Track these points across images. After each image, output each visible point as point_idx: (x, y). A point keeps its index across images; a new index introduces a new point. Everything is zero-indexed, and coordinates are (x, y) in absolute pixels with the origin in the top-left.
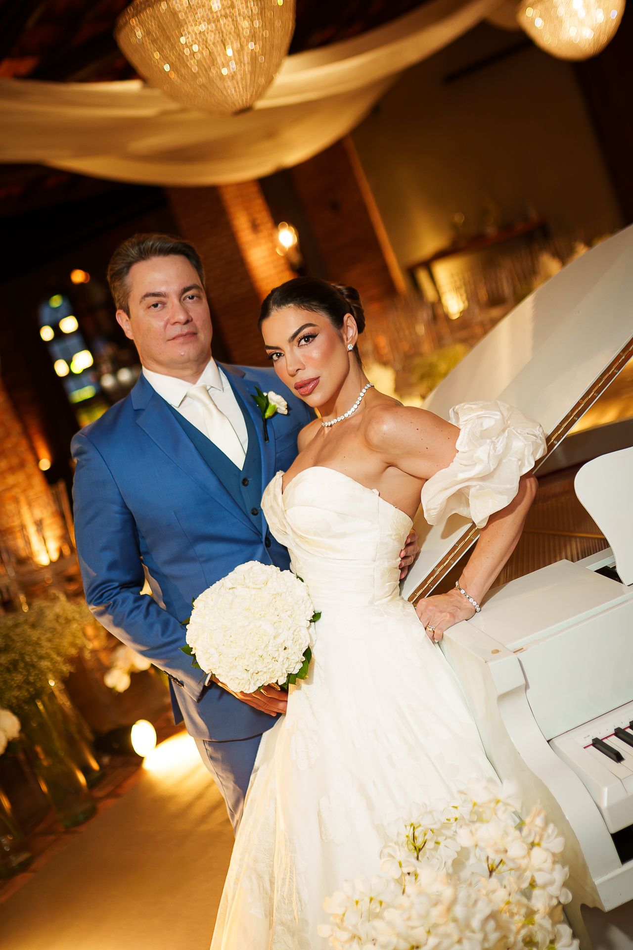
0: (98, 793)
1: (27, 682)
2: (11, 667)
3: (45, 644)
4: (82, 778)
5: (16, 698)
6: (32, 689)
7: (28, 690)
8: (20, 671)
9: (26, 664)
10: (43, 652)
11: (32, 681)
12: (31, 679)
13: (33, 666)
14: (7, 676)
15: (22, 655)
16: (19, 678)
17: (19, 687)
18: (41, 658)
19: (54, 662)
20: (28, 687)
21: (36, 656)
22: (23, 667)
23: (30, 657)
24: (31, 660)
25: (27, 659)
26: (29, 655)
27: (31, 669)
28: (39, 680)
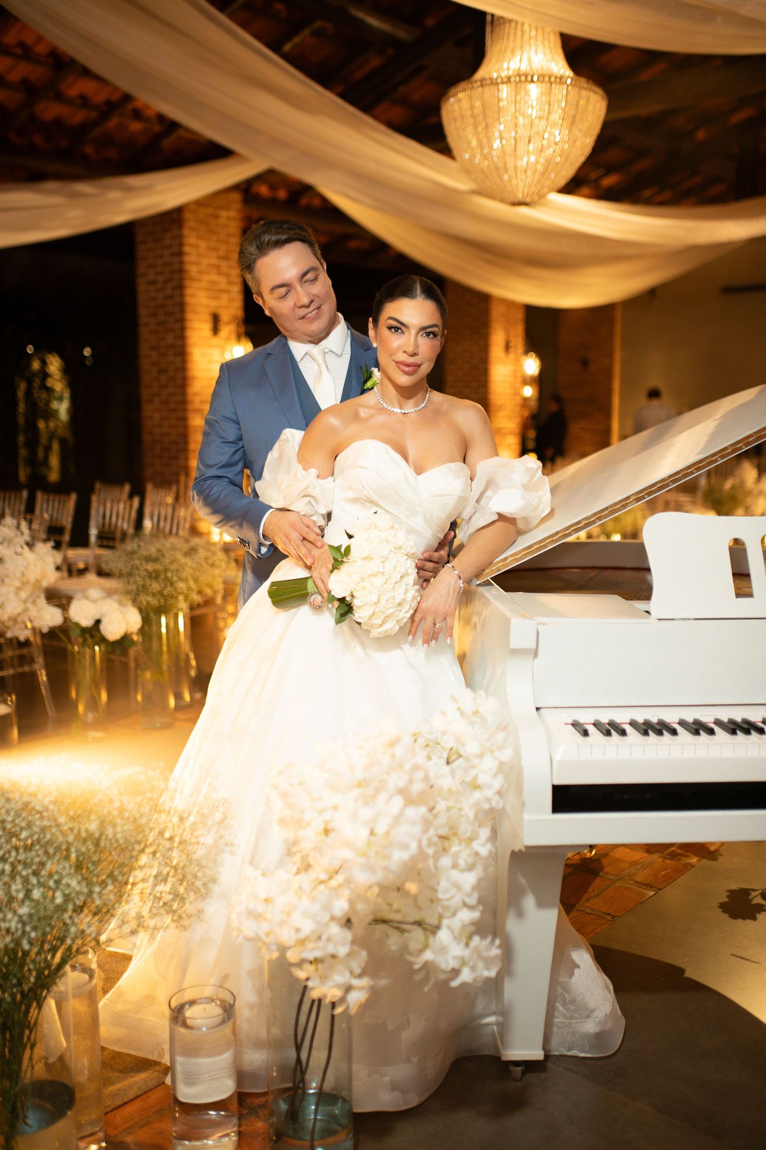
0: (179, 715)
1: (161, 593)
2: (154, 575)
3: (187, 569)
4: (172, 702)
5: (148, 602)
6: (163, 602)
7: (159, 601)
8: (159, 582)
9: (166, 579)
10: (184, 575)
11: (166, 594)
12: (166, 592)
13: (172, 584)
14: (148, 582)
15: (166, 570)
16: (155, 586)
17: (154, 595)
18: (180, 579)
19: (189, 589)
20: (161, 599)
21: (177, 576)
22: (163, 580)
23: (172, 574)
24: (172, 577)
25: (169, 574)
26: (172, 572)
27: (169, 585)
28: (172, 597)
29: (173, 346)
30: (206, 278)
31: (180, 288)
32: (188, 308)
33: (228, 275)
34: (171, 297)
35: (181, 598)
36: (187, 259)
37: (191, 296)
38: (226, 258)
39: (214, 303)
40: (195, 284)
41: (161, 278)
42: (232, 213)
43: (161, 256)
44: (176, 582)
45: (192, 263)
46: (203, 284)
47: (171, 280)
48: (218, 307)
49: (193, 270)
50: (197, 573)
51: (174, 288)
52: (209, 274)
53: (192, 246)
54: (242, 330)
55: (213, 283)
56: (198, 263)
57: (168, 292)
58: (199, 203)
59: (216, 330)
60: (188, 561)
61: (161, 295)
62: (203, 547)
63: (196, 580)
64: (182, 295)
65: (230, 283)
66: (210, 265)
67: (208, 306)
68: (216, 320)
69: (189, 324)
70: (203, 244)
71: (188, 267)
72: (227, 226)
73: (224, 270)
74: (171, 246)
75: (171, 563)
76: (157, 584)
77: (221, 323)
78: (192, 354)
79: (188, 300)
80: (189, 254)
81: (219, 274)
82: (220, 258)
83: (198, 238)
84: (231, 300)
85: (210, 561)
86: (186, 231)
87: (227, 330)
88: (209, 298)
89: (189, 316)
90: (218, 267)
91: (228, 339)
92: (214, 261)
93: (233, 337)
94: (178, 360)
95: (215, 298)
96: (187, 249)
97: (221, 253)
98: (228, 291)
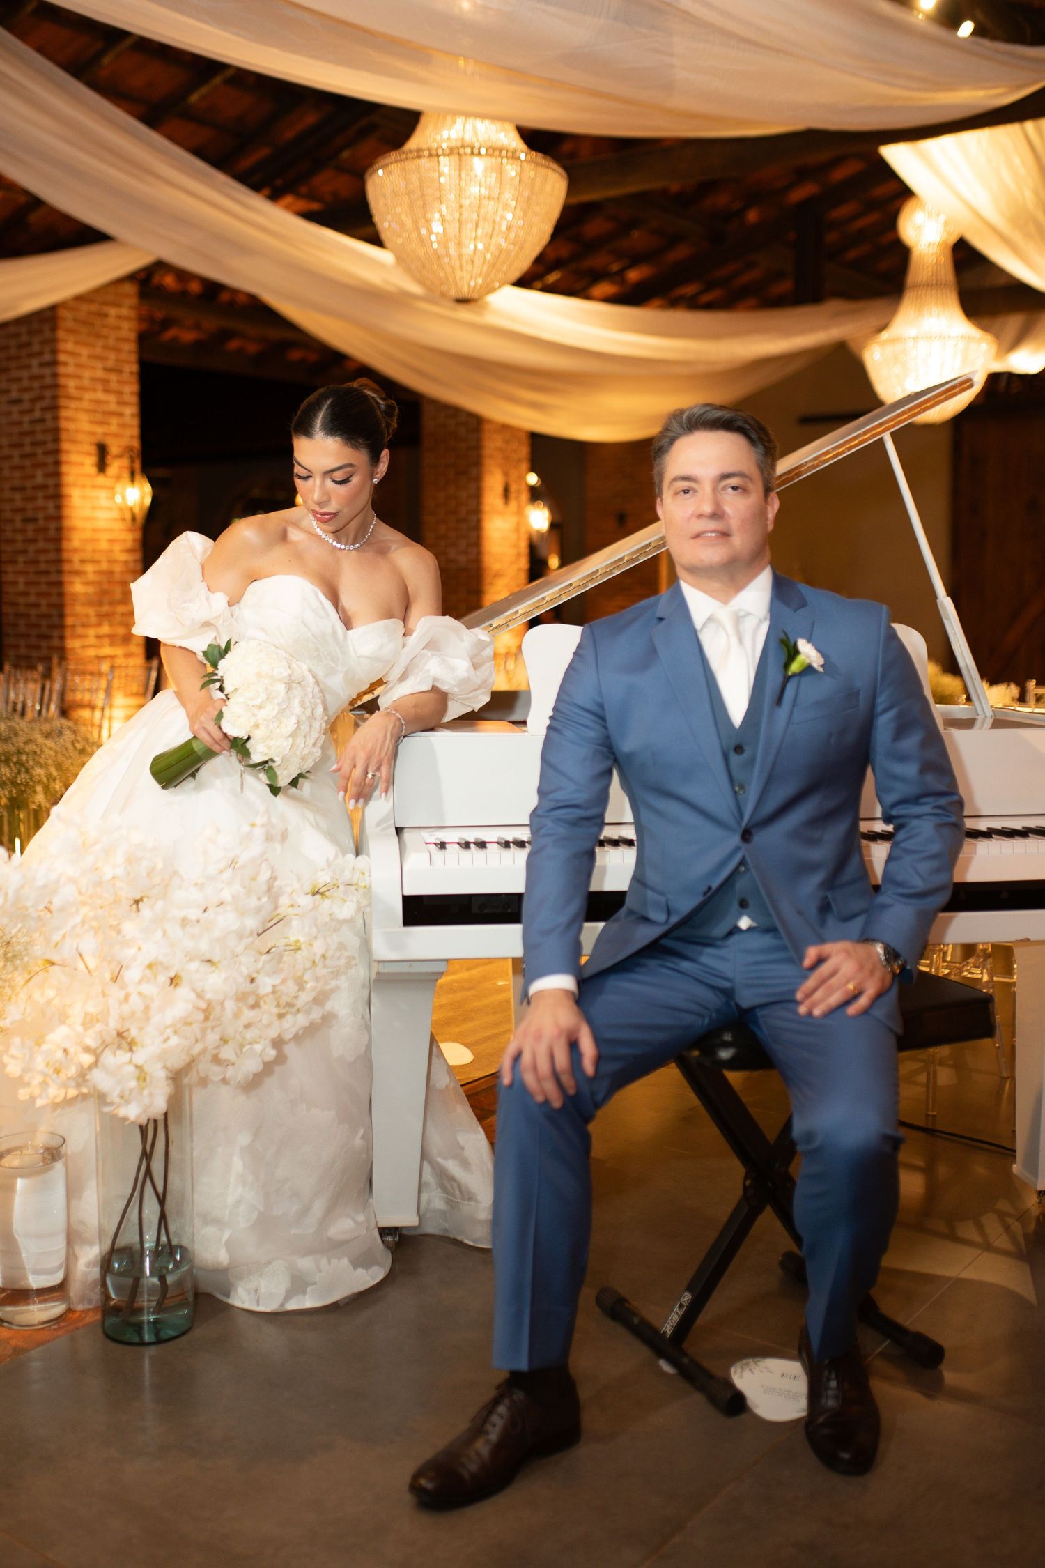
1: (13, 782)
3: (48, 753)
6: (15, 791)
8: (10, 766)
9: (20, 763)
11: (19, 782)
13: (27, 771)
15: (19, 752)
18: (38, 764)
19: (49, 776)
20: (13, 789)
21: (34, 759)
22: (15, 764)
23: (27, 757)
24: (27, 761)
25: (24, 757)
26: (27, 754)
27: (23, 770)
28: (27, 785)
29: (44, 487)
30: (88, 396)
31: (55, 408)
32: (64, 436)
33: (119, 393)
34: (42, 420)
35: (39, 788)
36: (62, 370)
37: (67, 419)
38: (119, 371)
39: (100, 430)
40: (73, 404)
41: (26, 396)
42: (125, 312)
43: (29, 367)
44: (33, 767)
45: (67, 376)
46: (86, 405)
47: (41, 398)
48: (105, 434)
49: (71, 384)
50: (60, 758)
51: (43, 409)
52: (94, 390)
53: (72, 354)
54: (137, 465)
55: (98, 402)
56: (79, 377)
57: (37, 414)
58: (79, 298)
59: (102, 466)
60: (49, 743)
61: (26, 418)
62: (69, 728)
63: (59, 766)
64: (56, 418)
65: (122, 403)
66: (93, 379)
67: (93, 434)
68: (102, 452)
69: (64, 457)
70: (85, 352)
71: (62, 381)
72: (118, 328)
73: (114, 385)
74: (41, 353)
75: (26, 743)
76: (8, 769)
77: (109, 457)
78: (70, 496)
79: (63, 424)
80: (65, 364)
81: (106, 391)
82: (106, 369)
83: (76, 343)
84: (123, 426)
85: (79, 746)
86: (61, 334)
87: (116, 466)
88: (91, 422)
89: (65, 446)
90: (105, 382)
91: (118, 478)
92: (100, 374)
93: (126, 475)
94: (51, 504)
95: (101, 423)
96: (62, 357)
97: (110, 364)
98: (121, 415)
